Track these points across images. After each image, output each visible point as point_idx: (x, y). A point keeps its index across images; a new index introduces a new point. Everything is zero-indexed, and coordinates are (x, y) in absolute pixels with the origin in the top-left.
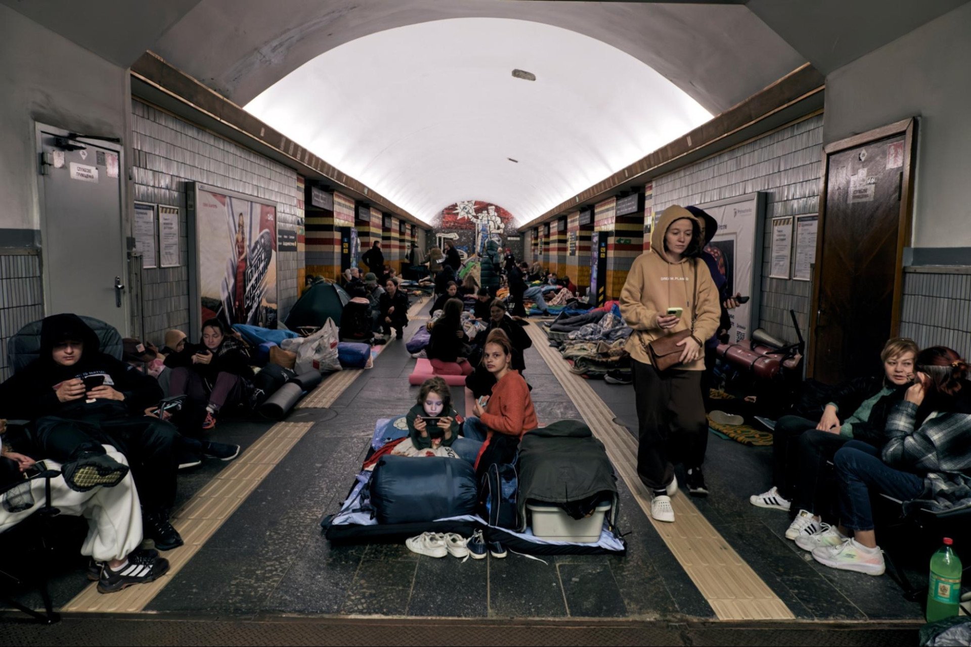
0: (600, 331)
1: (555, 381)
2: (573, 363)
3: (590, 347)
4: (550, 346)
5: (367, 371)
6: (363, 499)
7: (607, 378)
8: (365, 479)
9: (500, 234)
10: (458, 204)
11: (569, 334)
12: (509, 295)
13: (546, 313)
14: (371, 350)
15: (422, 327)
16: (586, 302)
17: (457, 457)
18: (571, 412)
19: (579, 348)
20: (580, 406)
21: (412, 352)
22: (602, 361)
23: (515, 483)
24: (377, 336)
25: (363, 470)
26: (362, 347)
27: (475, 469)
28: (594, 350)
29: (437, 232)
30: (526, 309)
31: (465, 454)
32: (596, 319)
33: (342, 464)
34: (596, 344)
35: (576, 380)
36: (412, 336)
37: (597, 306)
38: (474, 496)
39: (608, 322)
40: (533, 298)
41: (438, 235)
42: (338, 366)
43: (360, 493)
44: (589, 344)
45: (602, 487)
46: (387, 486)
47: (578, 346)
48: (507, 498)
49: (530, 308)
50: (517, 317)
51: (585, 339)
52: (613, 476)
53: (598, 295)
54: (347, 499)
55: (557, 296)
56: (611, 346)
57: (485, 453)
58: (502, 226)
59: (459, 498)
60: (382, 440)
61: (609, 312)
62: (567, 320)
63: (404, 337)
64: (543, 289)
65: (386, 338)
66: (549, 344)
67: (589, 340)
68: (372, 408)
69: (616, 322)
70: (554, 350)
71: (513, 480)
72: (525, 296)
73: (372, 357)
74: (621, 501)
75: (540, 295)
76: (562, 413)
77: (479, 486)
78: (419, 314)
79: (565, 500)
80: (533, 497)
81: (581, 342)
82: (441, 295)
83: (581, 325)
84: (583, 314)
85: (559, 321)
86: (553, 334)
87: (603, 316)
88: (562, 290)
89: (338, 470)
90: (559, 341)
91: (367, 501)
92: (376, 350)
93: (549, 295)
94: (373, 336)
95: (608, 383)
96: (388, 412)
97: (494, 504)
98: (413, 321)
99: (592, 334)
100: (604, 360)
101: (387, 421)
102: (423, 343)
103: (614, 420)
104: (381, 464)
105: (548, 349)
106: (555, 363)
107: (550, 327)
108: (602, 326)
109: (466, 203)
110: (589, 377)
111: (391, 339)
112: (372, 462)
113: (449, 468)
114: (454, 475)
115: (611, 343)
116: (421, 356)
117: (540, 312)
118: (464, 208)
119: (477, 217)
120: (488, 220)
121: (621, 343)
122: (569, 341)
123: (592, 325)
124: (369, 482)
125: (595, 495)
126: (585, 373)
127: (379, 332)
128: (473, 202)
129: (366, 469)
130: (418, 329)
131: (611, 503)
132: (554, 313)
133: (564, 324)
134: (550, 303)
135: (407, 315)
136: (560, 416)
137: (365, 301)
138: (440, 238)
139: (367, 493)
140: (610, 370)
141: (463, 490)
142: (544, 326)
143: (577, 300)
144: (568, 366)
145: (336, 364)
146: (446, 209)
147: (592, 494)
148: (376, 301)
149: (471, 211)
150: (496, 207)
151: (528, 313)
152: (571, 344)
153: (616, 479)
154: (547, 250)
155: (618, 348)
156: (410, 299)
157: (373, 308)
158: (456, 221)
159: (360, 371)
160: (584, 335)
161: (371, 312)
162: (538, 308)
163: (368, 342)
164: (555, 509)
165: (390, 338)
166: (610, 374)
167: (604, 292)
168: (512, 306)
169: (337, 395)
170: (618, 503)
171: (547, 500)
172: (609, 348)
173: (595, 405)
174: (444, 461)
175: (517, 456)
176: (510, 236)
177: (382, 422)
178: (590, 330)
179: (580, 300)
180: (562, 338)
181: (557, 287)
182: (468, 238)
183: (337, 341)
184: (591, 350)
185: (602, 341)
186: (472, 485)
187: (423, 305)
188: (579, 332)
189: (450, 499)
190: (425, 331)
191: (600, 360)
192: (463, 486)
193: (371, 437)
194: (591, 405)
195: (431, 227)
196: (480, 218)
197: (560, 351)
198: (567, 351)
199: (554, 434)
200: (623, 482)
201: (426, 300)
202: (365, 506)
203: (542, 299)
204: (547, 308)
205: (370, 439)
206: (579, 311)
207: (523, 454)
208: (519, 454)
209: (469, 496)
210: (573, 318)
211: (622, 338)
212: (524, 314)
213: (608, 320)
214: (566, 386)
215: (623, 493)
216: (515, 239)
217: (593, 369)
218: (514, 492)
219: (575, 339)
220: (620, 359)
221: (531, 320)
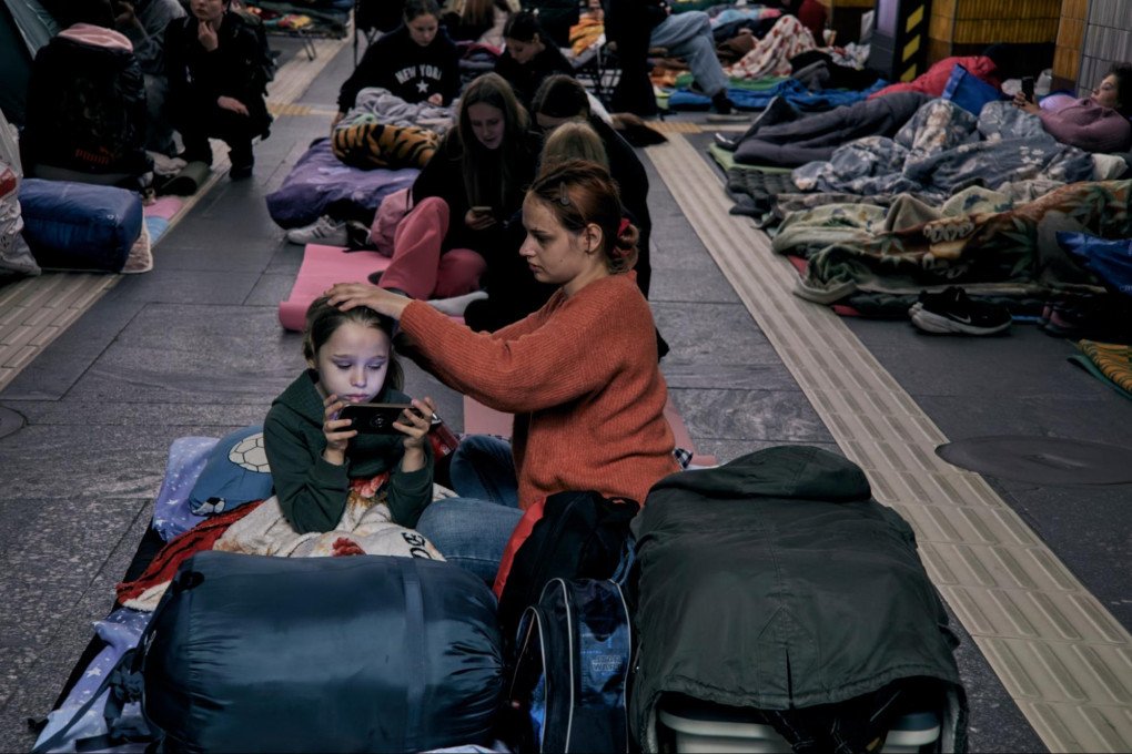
0: (902, 161)
1: (746, 324)
2: (805, 265)
3: (863, 216)
4: (734, 212)
5: (131, 282)
6: (116, 703)
7: (919, 314)
8: (127, 636)
11: (797, 172)
12: (602, 40)
13: (722, 104)
14: (145, 211)
15: (317, 142)
16: (857, 66)
17: (437, 556)
18: (796, 422)
19: (825, 218)
20: (825, 402)
21: (287, 224)
22: (904, 263)
23: (621, 639)
24: (162, 163)
25: (118, 606)
26: (112, 201)
27: (496, 595)
28: (880, 226)
30: (658, 91)
31: (465, 546)
32: (888, 123)
33: (45, 587)
34: (886, 205)
35: (815, 325)
36: (286, 171)
37: (894, 78)
38: (492, 681)
39: (931, 130)
40: (680, 53)
42: (26, 260)
43: (108, 682)
44: (861, 206)
45: (907, 665)
46: (206, 655)
47: (825, 212)
48: (599, 688)
49: (668, 85)
50: (626, 115)
51: (850, 190)
52: (946, 632)
53: (903, 37)
54: (57, 706)
55: (760, 44)
56: (938, 210)
57: (529, 544)
59: (442, 690)
60: (190, 505)
61: (938, 94)
62: (793, 127)
63: (258, 170)
64: (715, 22)
65: (195, 172)
66: (729, 205)
67: (861, 193)
68: (151, 403)
69: (959, 129)
70: (745, 223)
71: (617, 633)
72: (658, 42)
73: (149, 235)
74: (971, 716)
75: (704, 41)
76: (767, 425)
77: (507, 650)
78: (306, 96)
79: (784, 702)
80: (680, 686)
81: (836, 200)
82: (378, 35)
83: (837, 142)
84: (846, 104)
85: (765, 131)
86: (742, 174)
87: (916, 107)
88: (779, 25)
89: (27, 608)
90: (759, 195)
91: (131, 710)
92: (162, 215)
93: (737, 41)
94: (150, 166)
95: (921, 332)
96: (210, 414)
97: (556, 706)
98: (288, 120)
99: (872, 172)
100: (910, 257)
101: (208, 443)
102: (324, 194)
103: (939, 450)
104: (188, 580)
105: (726, 221)
106: (748, 266)
107: (732, 149)
108: (908, 145)
110: (858, 311)
111: (214, 178)
112: (151, 581)
113: (413, 593)
114: (428, 615)
115: (937, 203)
116: (320, 238)
117: (701, 99)
121: (972, 200)
122: (795, 197)
123: (875, 141)
124: (141, 644)
125: (885, 691)
126: (845, 301)
127: (170, 152)
129: (130, 603)
130: (306, 149)
131: (940, 719)
132: (749, 102)
133: (780, 140)
134: (737, 71)
135: (267, 100)
136: (762, 434)
137: (114, 40)
139: (135, 680)
140: (931, 291)
141: (457, 663)
142: (713, 147)
143: (828, 58)
144: (789, 276)
145: (12, 254)
147: (873, 686)
148: (154, 42)
151: (663, 104)
152: (801, 205)
153: (955, 642)
155: (961, 216)
156: (273, 45)
157: (147, 66)
159: (108, 282)
160: (848, 177)
161: (140, 84)
162: (697, 86)
163: (130, 184)
164: (752, 731)
165: (209, 172)
166: (931, 304)
167: (923, 28)
168: (611, 78)
169: (21, 361)
170: (963, 721)
171: (726, 699)
172: (929, 218)
173: (877, 401)
174: (396, 570)
175: (631, 557)
177: (189, 449)
178: (867, 158)
179: (836, 58)
180: (771, 187)
181: (763, 12)
183: (17, 173)
184: (867, 225)
185: (905, 195)
186: (488, 646)
187: (317, 66)
188: (829, 167)
189: (416, 691)
190: (328, 154)
191: (897, 258)
192: (458, 649)
193: (149, 495)
194: (863, 399)
197: (764, 229)
198: (788, 230)
199: (748, 489)
200: (975, 652)
201: (326, 50)
202: (124, 726)
203: (713, 54)
204: (728, 85)
205: (147, 502)
206: (829, 96)
207: (649, 548)
208: (636, 550)
209: (475, 682)
210: (811, 121)
211: (980, 183)
212: (649, 108)
213: (933, 123)
214: (781, 338)
215: (977, 688)
217: (872, 285)
218: (621, 669)
219: (814, 190)
220: (965, 252)
221: (673, 129)
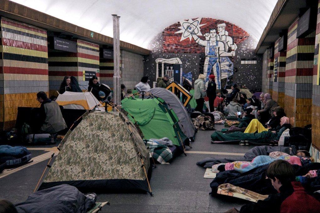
9: (230, 57)
10: (181, 23)
29: (157, 56)
41: (158, 61)
58: (234, 47)
109: (191, 21)
118: (188, 27)
119: (203, 38)
120: (217, 41)
128: (199, 20)
138: (160, 64)
146: (167, 29)
149: (196, 31)
150: (227, 24)
154: (282, 75)
158: (179, 44)
176: (244, 60)
182: (193, 63)
195: (150, 51)
196: (207, 38)
216: (250, 62)
